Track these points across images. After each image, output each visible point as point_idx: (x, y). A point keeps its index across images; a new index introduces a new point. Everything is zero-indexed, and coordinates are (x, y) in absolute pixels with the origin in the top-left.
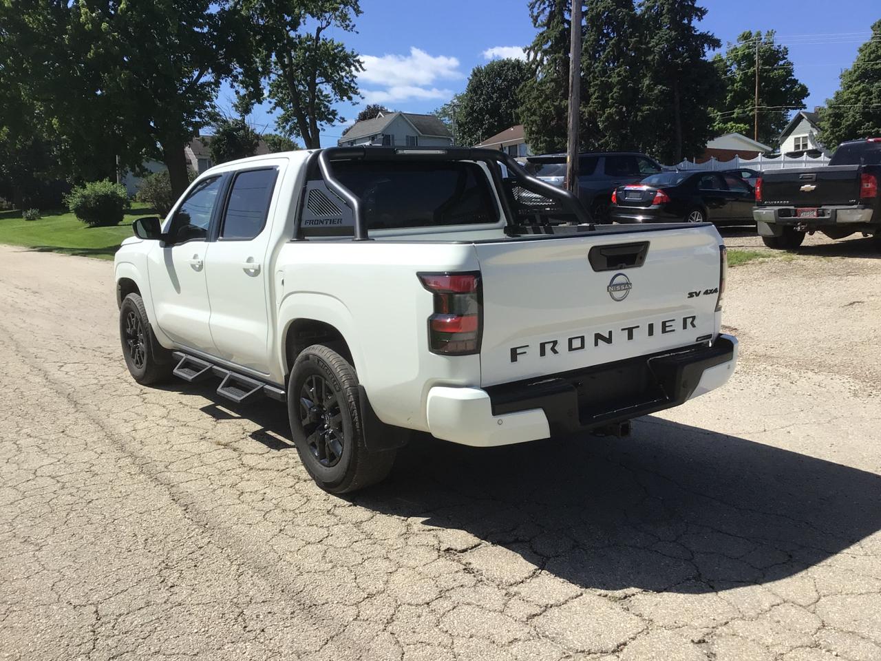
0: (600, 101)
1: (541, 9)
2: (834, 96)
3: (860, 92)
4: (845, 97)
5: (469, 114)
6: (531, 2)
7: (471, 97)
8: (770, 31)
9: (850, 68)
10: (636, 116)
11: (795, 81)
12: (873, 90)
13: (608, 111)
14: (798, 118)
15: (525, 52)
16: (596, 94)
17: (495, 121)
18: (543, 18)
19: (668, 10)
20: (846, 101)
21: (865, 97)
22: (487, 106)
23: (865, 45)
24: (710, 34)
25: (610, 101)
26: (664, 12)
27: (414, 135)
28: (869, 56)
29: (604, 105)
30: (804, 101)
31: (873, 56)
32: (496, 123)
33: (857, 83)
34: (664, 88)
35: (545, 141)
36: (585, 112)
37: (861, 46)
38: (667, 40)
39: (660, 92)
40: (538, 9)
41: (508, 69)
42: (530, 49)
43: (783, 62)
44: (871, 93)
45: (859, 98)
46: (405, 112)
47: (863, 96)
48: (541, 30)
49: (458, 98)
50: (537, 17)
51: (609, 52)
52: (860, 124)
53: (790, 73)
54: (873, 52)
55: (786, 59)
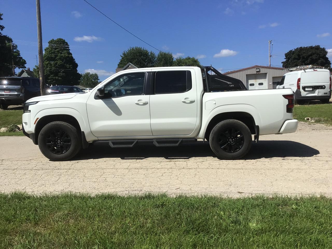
11: (21, 58)
14: (22, 71)
23: (47, 48)
28: (49, 52)
30: (25, 65)
31: (50, 52)
33: (46, 61)
43: (16, 50)
44: (51, 65)
45: (48, 66)
47: (49, 65)
52: (49, 75)
53: (19, 54)
54: (50, 51)
55: (17, 49)
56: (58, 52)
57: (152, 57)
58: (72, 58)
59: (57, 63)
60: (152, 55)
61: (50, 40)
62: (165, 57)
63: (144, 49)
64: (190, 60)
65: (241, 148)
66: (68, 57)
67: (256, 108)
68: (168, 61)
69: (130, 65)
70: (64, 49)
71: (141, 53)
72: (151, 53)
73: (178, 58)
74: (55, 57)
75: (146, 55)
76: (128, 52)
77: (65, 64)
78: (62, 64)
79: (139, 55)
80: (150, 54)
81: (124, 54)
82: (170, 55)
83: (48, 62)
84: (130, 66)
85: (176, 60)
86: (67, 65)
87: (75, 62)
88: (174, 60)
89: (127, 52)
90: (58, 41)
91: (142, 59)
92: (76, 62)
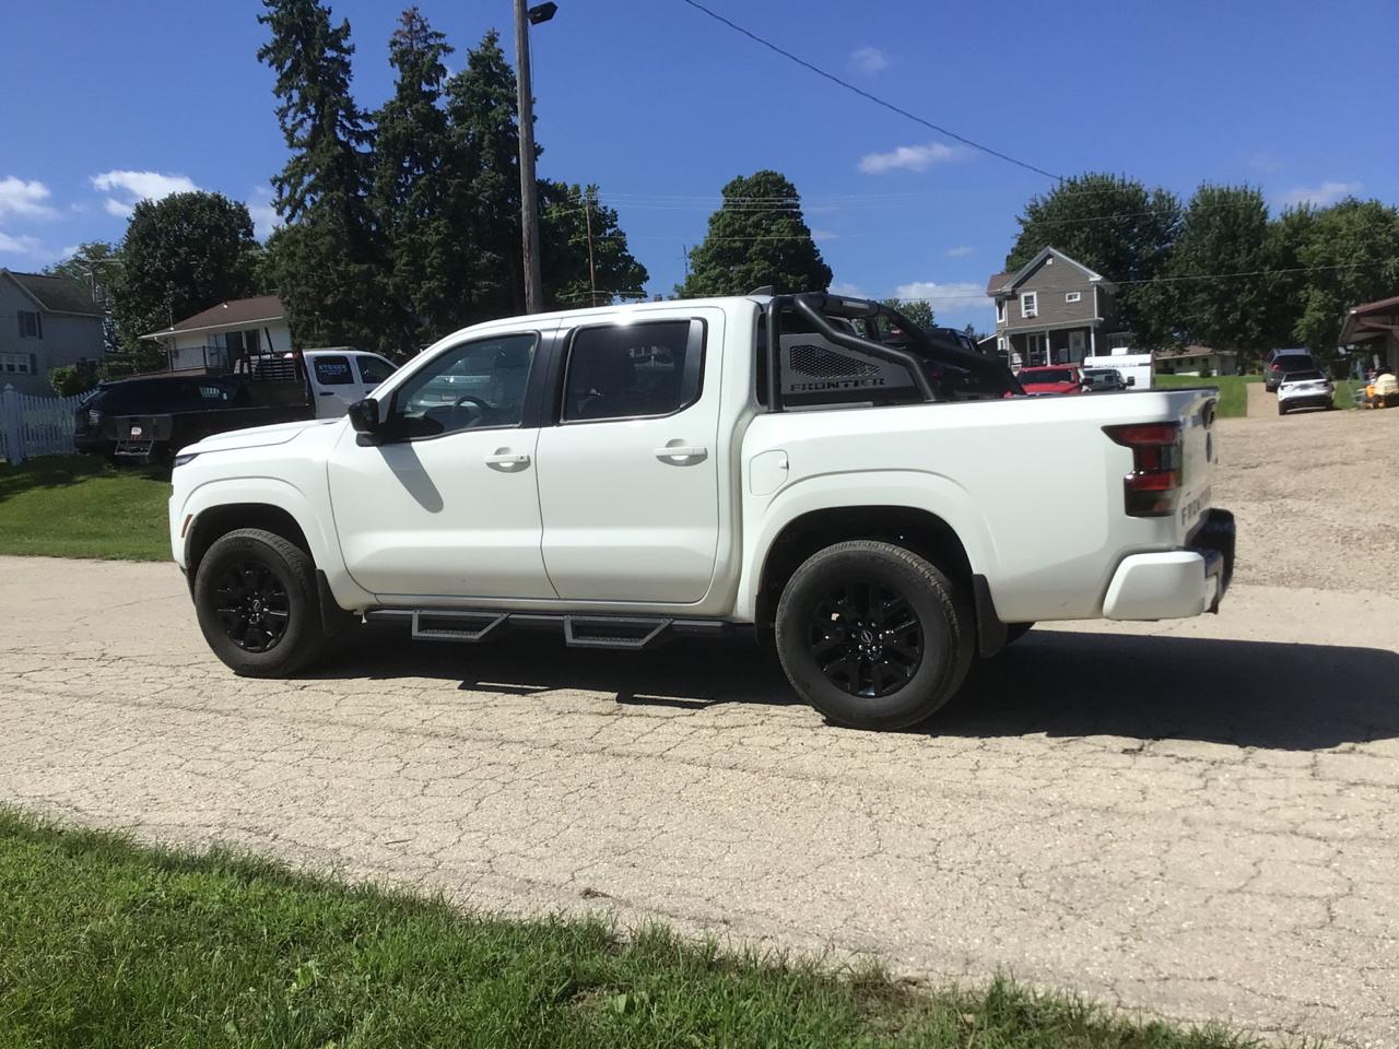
0: (413, 269)
1: (298, 119)
2: (685, 282)
3: (718, 277)
4: (700, 284)
5: (135, 279)
6: (280, 107)
7: (138, 251)
8: (591, 185)
9: (701, 245)
10: (469, 295)
11: (631, 259)
12: (733, 275)
13: (426, 285)
15: (274, 184)
16: (405, 259)
17: (186, 292)
18: (303, 134)
19: (490, 141)
20: (701, 288)
21: (724, 285)
22: (170, 266)
23: (717, 214)
24: (551, 183)
25: (429, 270)
26: (485, 144)
27: (33, 310)
28: (724, 230)
29: (419, 274)
30: (644, 286)
31: (728, 230)
32: (187, 296)
33: (712, 265)
34: (495, 256)
35: (327, 326)
36: (387, 284)
37: (712, 215)
38: (492, 186)
39: (489, 260)
40: (294, 119)
41: (203, 210)
42: (283, 181)
43: (613, 230)
44: (731, 280)
45: (717, 286)
46: (12, 270)
47: (721, 279)
48: (298, 153)
49: (88, 251)
50: (294, 130)
51: (418, 196)
53: (622, 246)
54: (728, 225)
55: (615, 226)
56: (757, 225)
57: (1162, 215)
58: (810, 244)
59: (750, 271)
60: (1165, 203)
61: (729, 183)
62: (1223, 209)
63: (1123, 180)
64: (1356, 216)
65: (911, 678)
66: (794, 243)
67: (965, 489)
68: (1240, 226)
69: (1049, 256)
70: (780, 215)
71: (1112, 198)
72: (1160, 197)
73: (1291, 208)
74: (746, 249)
75: (1135, 208)
76: (1049, 198)
77: (781, 274)
78: (769, 273)
79: (1102, 208)
80: (1151, 200)
81: (1034, 211)
82: (1251, 196)
83: (717, 271)
84: (1050, 262)
85: (1279, 219)
86: (789, 277)
87: (821, 260)
88: (1268, 221)
89: (1047, 203)
90: (758, 183)
91: (1113, 225)
92: (825, 262)
